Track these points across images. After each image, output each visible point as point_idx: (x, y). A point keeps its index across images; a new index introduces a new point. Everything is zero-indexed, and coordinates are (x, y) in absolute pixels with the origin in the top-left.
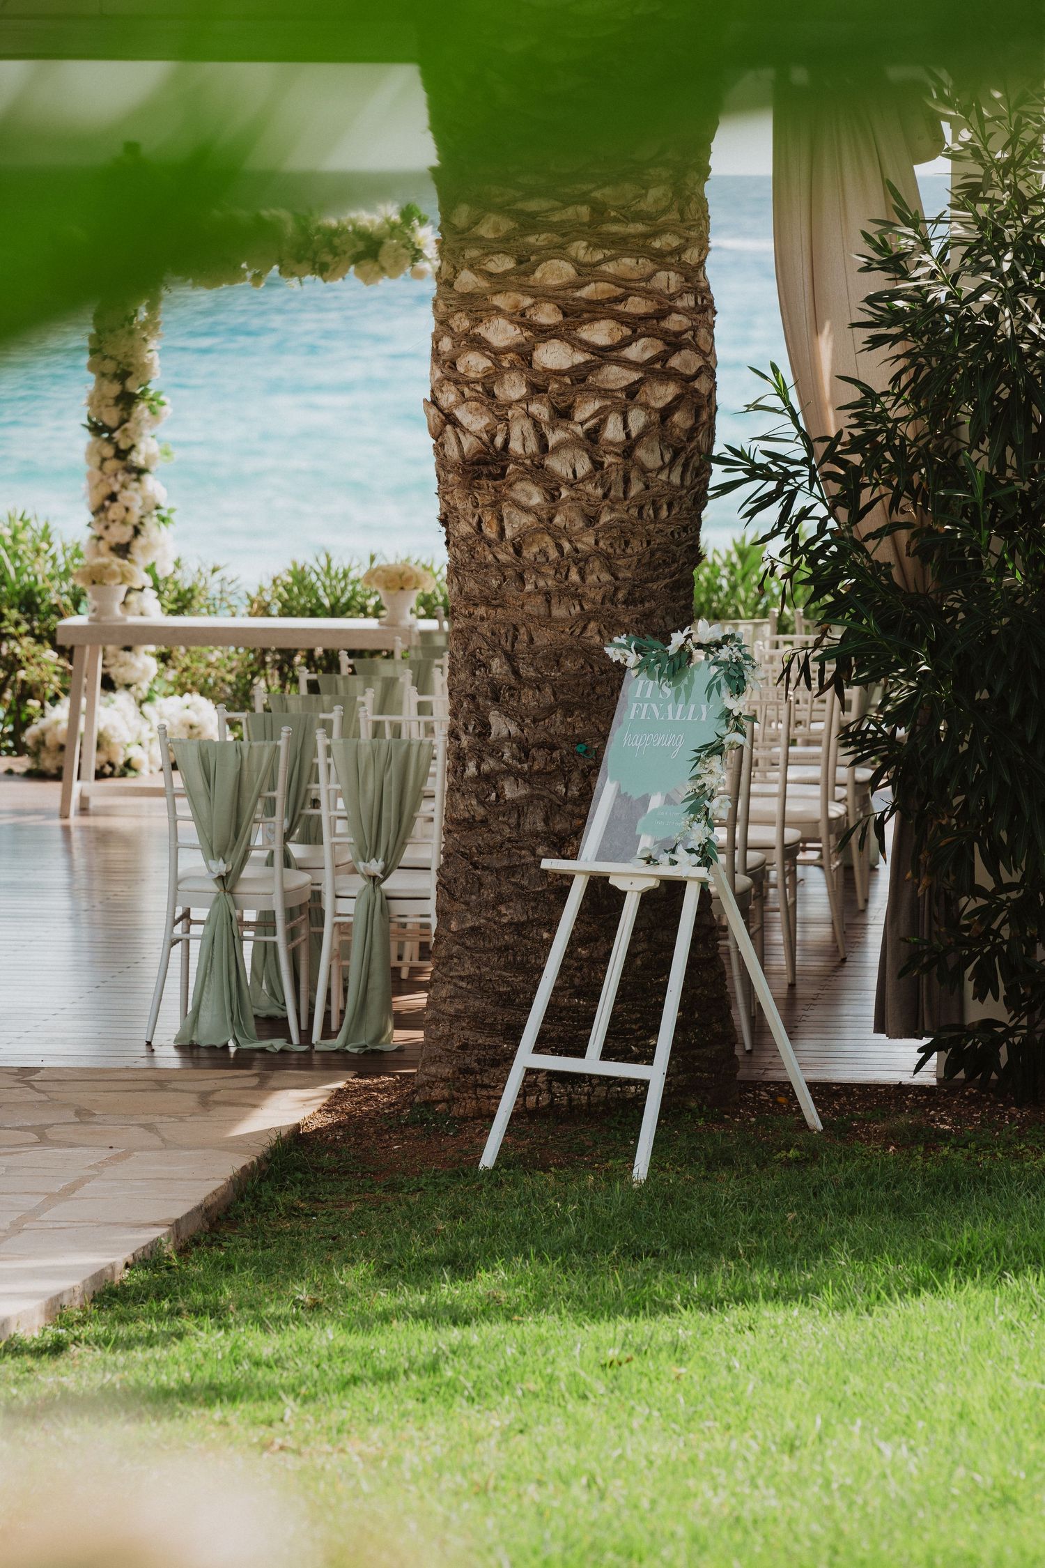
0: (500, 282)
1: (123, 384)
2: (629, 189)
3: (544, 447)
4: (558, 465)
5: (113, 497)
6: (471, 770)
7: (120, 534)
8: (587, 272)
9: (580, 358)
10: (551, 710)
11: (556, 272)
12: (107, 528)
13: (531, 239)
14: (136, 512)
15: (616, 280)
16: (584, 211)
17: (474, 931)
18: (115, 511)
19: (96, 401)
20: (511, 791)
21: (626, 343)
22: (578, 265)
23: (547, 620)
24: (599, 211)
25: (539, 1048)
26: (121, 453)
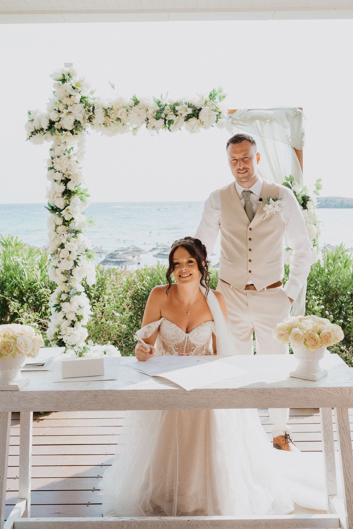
1: (66, 185)
5: (62, 246)
7: (67, 265)
12: (60, 262)
18: (64, 253)
26: (66, 223)
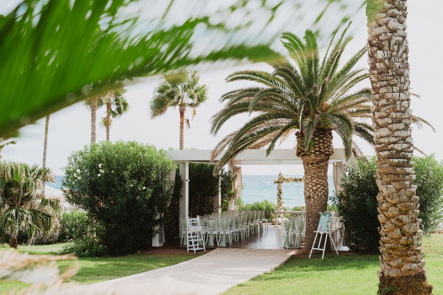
0: (310, 182)
1: (280, 191)
2: (321, 174)
3: (314, 196)
4: (315, 197)
5: (279, 201)
6: (308, 223)
7: (280, 204)
8: (317, 181)
9: (317, 188)
10: (315, 218)
11: (314, 181)
13: (313, 178)
14: (281, 202)
15: (320, 182)
16: (317, 176)
17: (308, 237)
18: (279, 202)
19: (278, 193)
20: (311, 225)
21: (321, 187)
22: (316, 180)
23: (314, 211)
24: (318, 175)
25: (314, 248)
26: (280, 197)
